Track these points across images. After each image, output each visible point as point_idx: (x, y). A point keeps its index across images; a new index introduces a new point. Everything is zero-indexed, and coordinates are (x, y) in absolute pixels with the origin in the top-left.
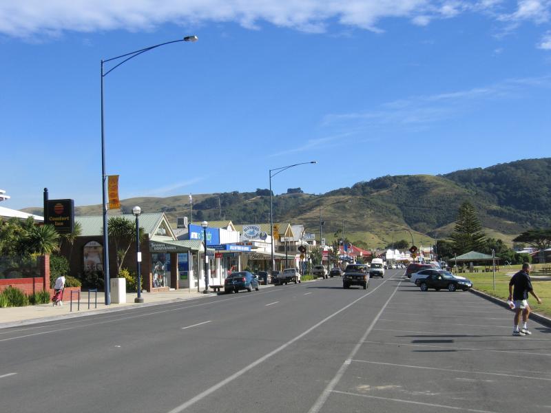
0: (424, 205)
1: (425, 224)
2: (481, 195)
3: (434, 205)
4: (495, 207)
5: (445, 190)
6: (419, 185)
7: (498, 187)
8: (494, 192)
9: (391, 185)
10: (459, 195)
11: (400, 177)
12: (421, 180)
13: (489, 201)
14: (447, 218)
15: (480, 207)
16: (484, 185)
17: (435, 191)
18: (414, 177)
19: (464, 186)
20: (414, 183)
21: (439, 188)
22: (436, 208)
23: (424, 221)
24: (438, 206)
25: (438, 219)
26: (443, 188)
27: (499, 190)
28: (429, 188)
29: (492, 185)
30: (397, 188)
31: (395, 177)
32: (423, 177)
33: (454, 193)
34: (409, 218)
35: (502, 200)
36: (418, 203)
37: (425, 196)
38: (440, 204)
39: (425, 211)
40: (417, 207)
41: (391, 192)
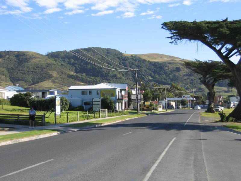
0: (25, 69)
1: (24, 82)
2: (64, 66)
3: (32, 70)
4: (72, 73)
5: (40, 61)
6: (24, 57)
7: (76, 62)
8: (73, 64)
9: (6, 56)
10: (50, 64)
11: (12, 52)
12: (25, 54)
13: (69, 69)
14: (39, 79)
15: (62, 73)
16: (67, 60)
17: (34, 61)
18: (21, 52)
19: (54, 60)
20: (21, 55)
21: (36, 59)
22: (32, 72)
23: (23, 80)
24: (34, 70)
25: (33, 79)
26: (39, 59)
27: (76, 64)
28: (30, 59)
29: (72, 60)
30: (9, 58)
31: (8, 52)
32: (27, 52)
33: (46, 63)
34: (13, 78)
35: (78, 70)
36: (21, 68)
37: (26, 64)
38: (36, 69)
39: (25, 73)
40: (20, 70)
41: (4, 60)
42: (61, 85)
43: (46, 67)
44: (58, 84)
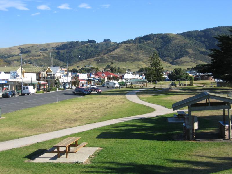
0: (169, 48)
1: (169, 58)
2: (197, 44)
3: (174, 49)
4: (203, 50)
5: (179, 41)
6: (167, 38)
7: (206, 40)
8: (203, 42)
9: (154, 38)
10: (186, 44)
11: (158, 34)
12: (168, 36)
13: (201, 47)
14: (180, 55)
15: (196, 50)
16: (199, 38)
17: (175, 41)
18: (165, 34)
19: (189, 39)
20: (165, 37)
21: (176, 40)
22: (174, 50)
23: (169, 56)
24: (176, 49)
25: (175, 55)
26: (178, 40)
27: (206, 41)
28: (172, 40)
29: (203, 39)
30: (156, 40)
31: (155, 35)
32: (169, 34)
33: (184, 43)
34: (161, 55)
35: (208, 46)
36: (166, 48)
37: (170, 44)
38: (177, 48)
39: (169, 51)
40: (165, 49)
41: (153, 42)
42: (196, 59)
43: (184, 46)
44: (193, 59)
